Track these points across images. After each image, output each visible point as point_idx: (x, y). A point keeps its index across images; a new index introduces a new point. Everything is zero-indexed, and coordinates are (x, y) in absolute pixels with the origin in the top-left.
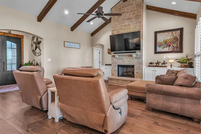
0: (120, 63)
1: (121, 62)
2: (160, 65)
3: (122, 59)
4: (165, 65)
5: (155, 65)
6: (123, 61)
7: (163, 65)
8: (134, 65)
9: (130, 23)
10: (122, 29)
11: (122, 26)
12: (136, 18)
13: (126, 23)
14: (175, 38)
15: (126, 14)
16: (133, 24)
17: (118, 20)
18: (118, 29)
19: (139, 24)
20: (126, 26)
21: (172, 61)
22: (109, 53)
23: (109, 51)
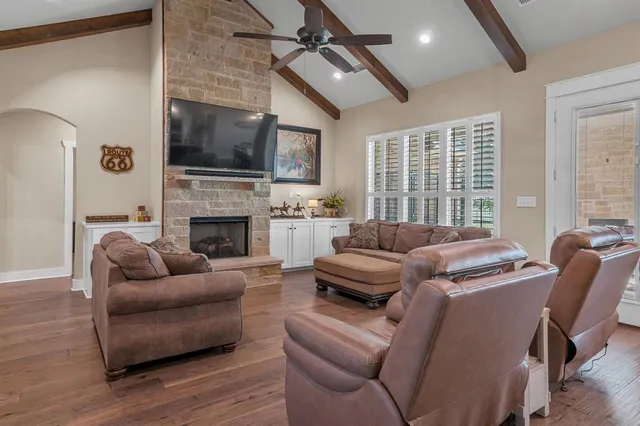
0: (204, 209)
1: (208, 207)
2: (291, 212)
3: (211, 195)
4: (300, 214)
5: (278, 213)
6: (217, 205)
7: (296, 213)
8: (247, 217)
9: (239, 79)
10: (211, 89)
11: (212, 78)
12: (256, 70)
13: (227, 73)
14: (309, 150)
15: (224, 40)
16: (249, 85)
17: (197, 48)
18: (198, 82)
19: (264, 92)
20: (226, 81)
21: (314, 203)
22: (108, 166)
23: (107, 158)
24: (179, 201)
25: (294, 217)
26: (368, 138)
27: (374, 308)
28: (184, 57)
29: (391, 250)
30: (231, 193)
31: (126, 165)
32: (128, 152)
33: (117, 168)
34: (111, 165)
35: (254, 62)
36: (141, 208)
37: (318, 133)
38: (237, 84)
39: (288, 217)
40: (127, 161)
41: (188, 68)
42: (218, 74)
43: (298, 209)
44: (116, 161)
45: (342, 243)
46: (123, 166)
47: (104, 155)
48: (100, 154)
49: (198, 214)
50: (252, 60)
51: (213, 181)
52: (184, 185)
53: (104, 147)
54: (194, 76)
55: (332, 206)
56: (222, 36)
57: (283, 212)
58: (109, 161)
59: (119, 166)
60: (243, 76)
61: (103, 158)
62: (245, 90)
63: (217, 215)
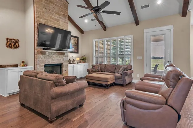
1: (50, 61)
3: (51, 57)
8: (61, 64)
9: (59, 19)
10: (50, 21)
11: (51, 17)
12: (64, 17)
13: (55, 16)
14: (75, 43)
15: (54, 5)
16: (62, 21)
17: (46, 7)
18: (47, 18)
19: (66, 24)
20: (55, 19)
21: (78, 59)
22: (9, 46)
23: (9, 43)
24: (41, 59)
25: (73, 63)
26: (94, 40)
27: (108, 88)
28: (42, 9)
29: (104, 72)
30: (57, 56)
31: (16, 46)
32: (17, 41)
33: (13, 47)
34: (10, 46)
35: (64, 14)
36: (23, 62)
37: (78, 38)
38: (58, 20)
39: (71, 63)
40: (17, 44)
41: (43, 13)
42: (53, 17)
43: (74, 61)
44: (13, 44)
45: (90, 70)
46: (15, 46)
47: (8, 42)
48: (6, 41)
49: (47, 63)
50: (63, 13)
51: (52, 52)
52: (43, 53)
53: (7, 39)
54: (45, 16)
55: (83, 60)
56: (54, 4)
57: (69, 62)
58: (10, 44)
59: (14, 46)
60: (60, 18)
61: (7, 43)
62: (61, 23)
63: (53, 63)
